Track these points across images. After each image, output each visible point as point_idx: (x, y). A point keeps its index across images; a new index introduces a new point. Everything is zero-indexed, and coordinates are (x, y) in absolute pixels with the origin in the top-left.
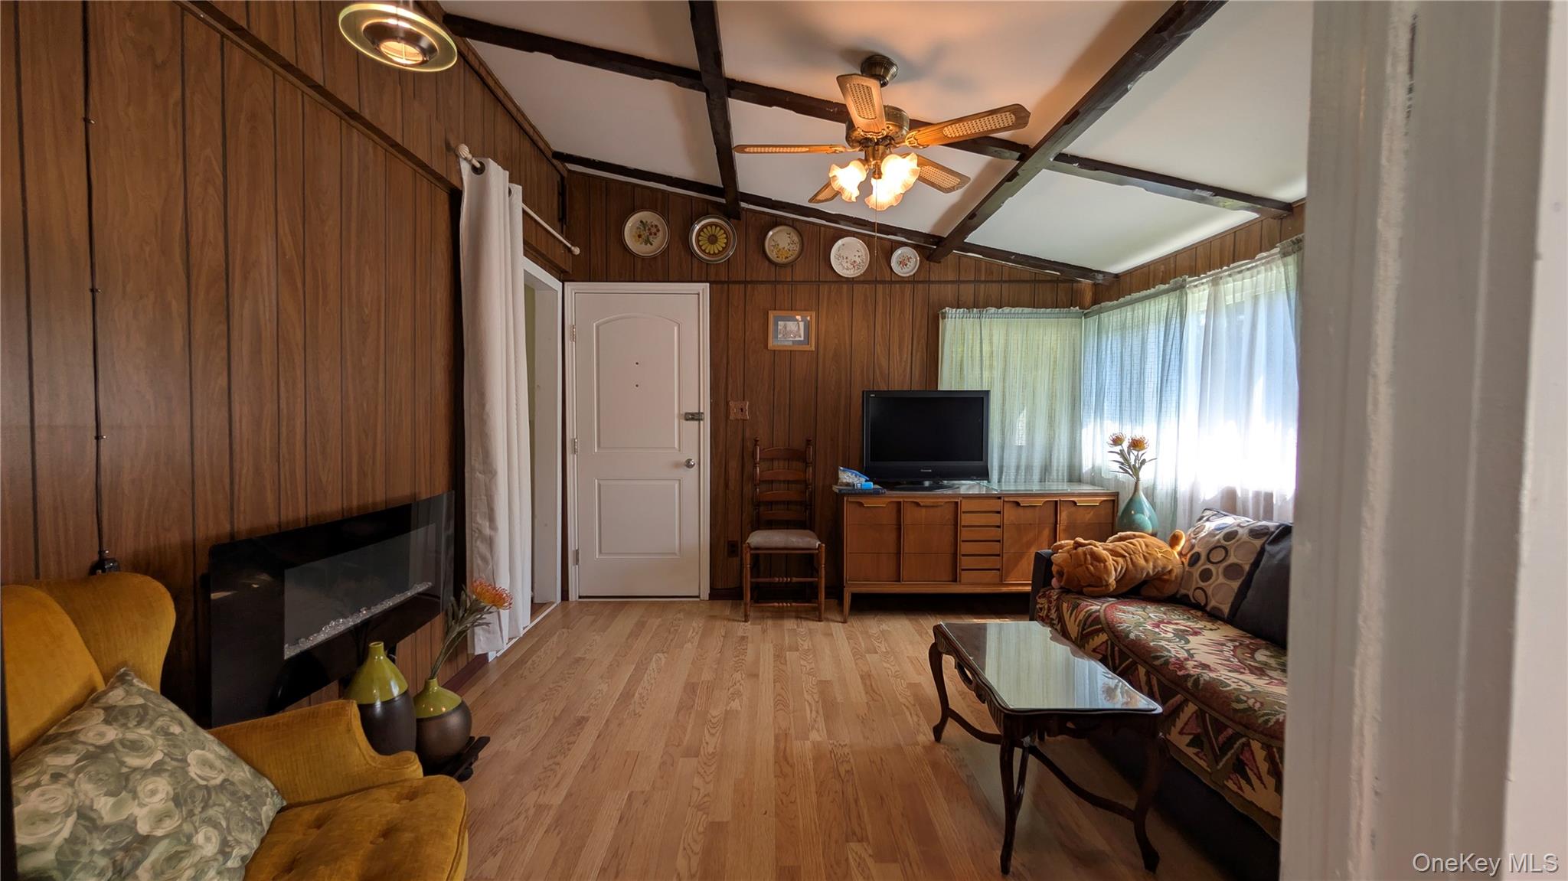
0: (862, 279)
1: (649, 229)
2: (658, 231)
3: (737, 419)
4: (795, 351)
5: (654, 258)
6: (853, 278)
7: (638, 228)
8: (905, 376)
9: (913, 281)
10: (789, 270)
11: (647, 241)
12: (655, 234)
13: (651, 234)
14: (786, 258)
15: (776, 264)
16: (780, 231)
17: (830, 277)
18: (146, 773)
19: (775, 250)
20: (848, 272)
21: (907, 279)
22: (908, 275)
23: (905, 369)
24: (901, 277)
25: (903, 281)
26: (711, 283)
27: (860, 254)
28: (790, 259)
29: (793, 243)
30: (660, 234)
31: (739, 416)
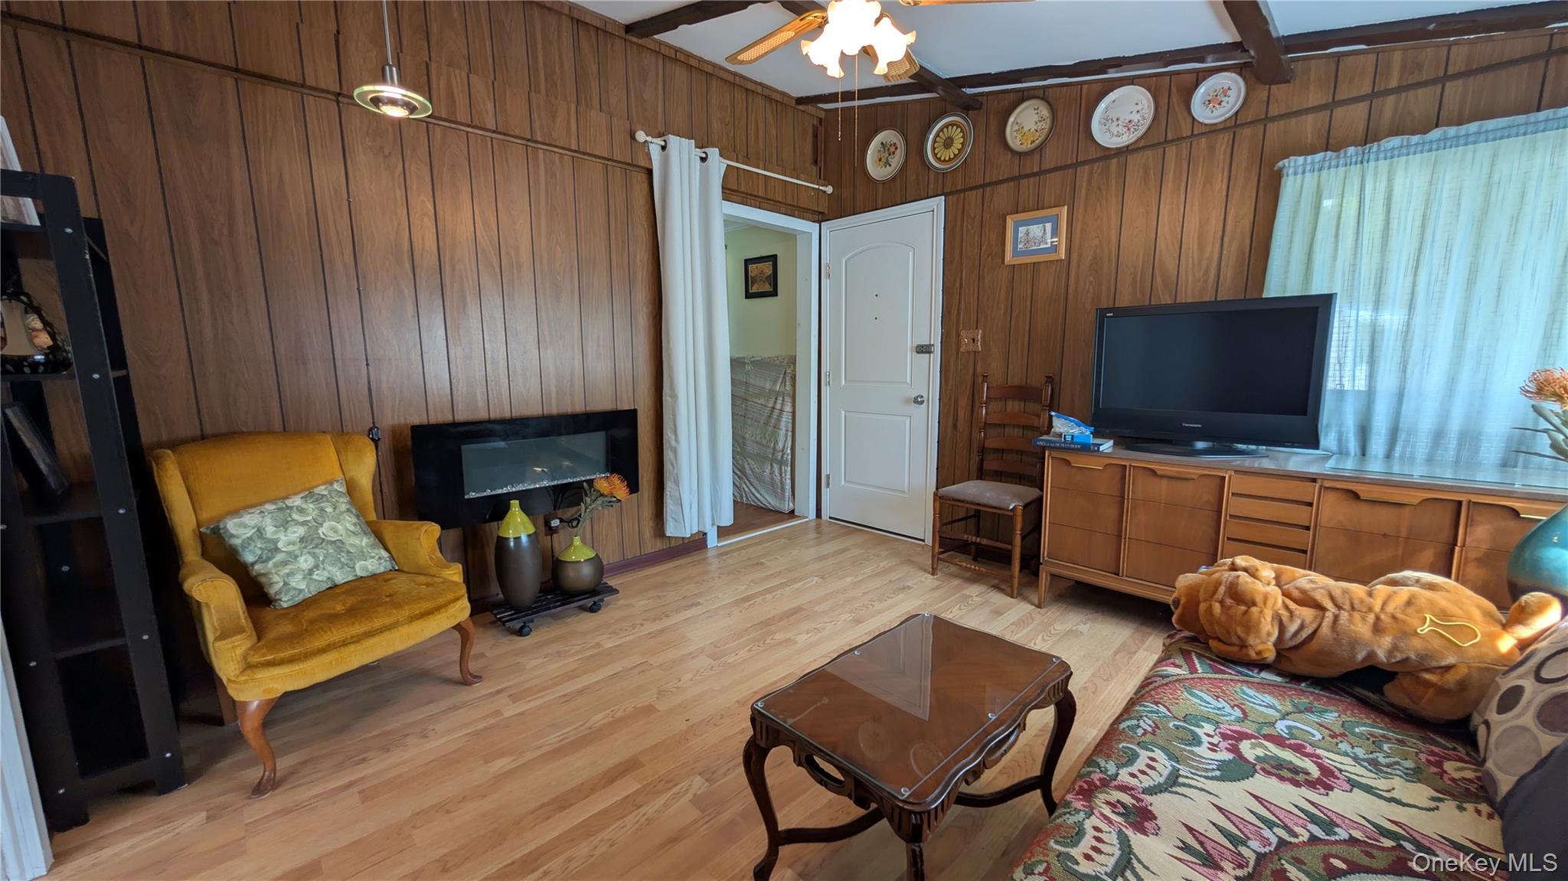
0: (1142, 144)
1: (889, 150)
2: (896, 148)
3: (968, 352)
4: (1040, 262)
5: (893, 179)
6: (1128, 146)
7: (879, 151)
8: (1206, 282)
9: (1233, 124)
10: (1036, 157)
11: (887, 163)
12: (894, 153)
13: (890, 155)
14: (1033, 142)
15: (1020, 154)
16: (1026, 108)
17: (1093, 154)
18: (297, 523)
19: (1019, 136)
20: (1119, 140)
21: (1222, 127)
22: (1223, 118)
23: (1207, 270)
24: (1211, 125)
25: (1213, 130)
26: (946, 195)
27: (1139, 107)
28: (1037, 142)
29: (1042, 119)
30: (898, 152)
31: (971, 348)
